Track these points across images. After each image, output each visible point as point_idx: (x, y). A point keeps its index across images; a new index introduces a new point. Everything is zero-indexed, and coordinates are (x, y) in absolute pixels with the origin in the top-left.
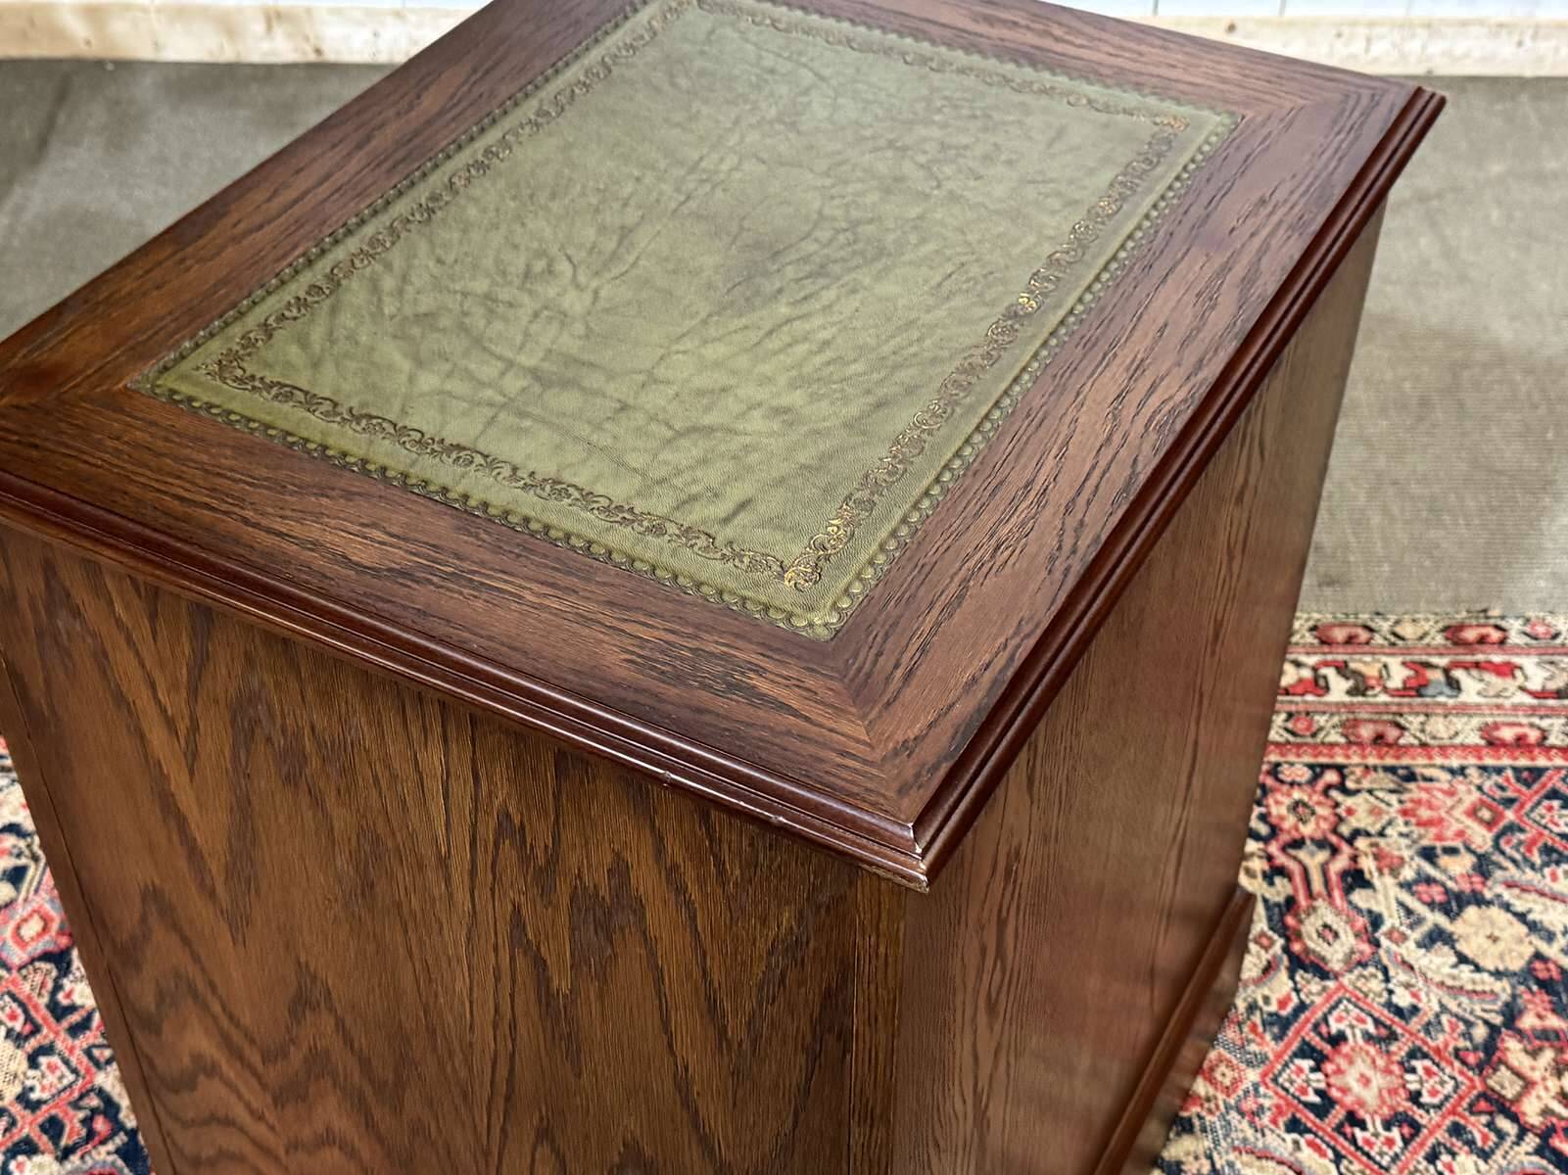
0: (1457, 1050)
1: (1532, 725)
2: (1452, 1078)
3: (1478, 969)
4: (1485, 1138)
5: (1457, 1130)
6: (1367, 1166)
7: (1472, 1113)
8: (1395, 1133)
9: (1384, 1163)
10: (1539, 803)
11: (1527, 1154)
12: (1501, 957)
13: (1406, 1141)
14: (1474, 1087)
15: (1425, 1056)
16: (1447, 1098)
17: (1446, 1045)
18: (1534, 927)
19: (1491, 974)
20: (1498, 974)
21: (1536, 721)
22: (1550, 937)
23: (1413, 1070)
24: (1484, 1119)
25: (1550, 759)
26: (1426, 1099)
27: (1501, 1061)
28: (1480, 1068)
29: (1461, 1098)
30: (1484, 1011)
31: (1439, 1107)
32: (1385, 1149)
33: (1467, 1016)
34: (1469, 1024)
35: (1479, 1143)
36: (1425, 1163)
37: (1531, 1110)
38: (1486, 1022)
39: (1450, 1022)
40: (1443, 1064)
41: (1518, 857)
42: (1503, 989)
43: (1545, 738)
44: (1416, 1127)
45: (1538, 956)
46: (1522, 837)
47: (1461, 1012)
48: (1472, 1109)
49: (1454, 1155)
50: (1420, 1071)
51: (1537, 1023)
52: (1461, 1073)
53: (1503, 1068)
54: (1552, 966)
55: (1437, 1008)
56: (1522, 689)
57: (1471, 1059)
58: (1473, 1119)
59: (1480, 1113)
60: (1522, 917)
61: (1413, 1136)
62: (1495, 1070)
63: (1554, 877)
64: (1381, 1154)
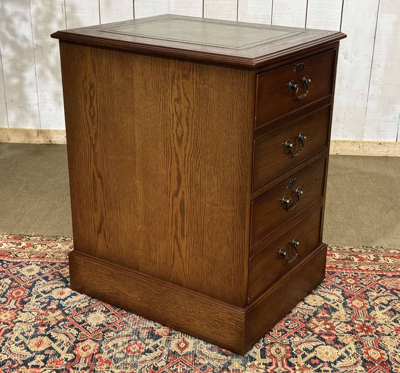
0: (300, 320)
2: (297, 324)
3: (309, 305)
5: (297, 333)
6: (271, 338)
7: (301, 330)
8: (280, 333)
9: (276, 338)
10: (333, 278)
11: (314, 338)
12: (316, 303)
13: (282, 334)
14: (303, 326)
15: (291, 320)
16: (295, 327)
17: (297, 319)
18: (326, 299)
19: (312, 306)
20: (314, 306)
21: (336, 264)
22: (329, 301)
23: (288, 322)
25: (337, 270)
26: (290, 327)
27: (310, 322)
28: (305, 323)
29: (299, 327)
30: (309, 313)
31: (293, 329)
34: (304, 315)
35: (302, 335)
36: (287, 338)
37: (317, 330)
38: (309, 315)
39: (299, 315)
40: (295, 322)
41: (325, 287)
42: (315, 309)
43: (337, 267)
44: (286, 332)
45: (325, 304)
46: (327, 283)
47: (303, 313)
49: (294, 337)
51: (322, 315)
52: (300, 323)
54: (328, 306)
55: (297, 312)
56: (333, 258)
57: (303, 321)
59: (303, 330)
60: (323, 297)
61: (284, 334)
63: (333, 291)
64: (276, 336)
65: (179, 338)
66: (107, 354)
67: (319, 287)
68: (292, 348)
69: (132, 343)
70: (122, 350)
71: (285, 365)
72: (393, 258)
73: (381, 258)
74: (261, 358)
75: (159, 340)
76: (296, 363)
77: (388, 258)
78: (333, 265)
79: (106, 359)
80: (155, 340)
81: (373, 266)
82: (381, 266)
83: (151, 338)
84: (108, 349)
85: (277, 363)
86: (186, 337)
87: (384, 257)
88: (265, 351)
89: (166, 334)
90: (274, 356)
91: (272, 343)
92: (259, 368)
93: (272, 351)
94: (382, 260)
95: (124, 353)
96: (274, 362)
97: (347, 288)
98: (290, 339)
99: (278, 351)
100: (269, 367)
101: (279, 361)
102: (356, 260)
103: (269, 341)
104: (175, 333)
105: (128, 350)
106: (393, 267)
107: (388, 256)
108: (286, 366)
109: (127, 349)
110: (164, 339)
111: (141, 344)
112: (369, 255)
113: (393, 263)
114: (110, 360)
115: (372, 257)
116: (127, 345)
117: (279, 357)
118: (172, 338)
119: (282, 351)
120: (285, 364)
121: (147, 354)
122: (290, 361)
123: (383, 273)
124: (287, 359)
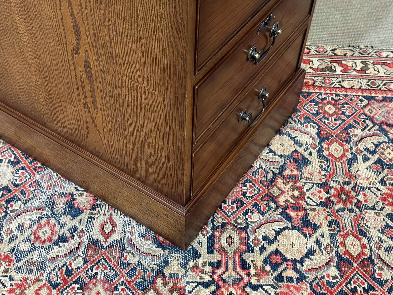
0: (261, 181)
1: (311, 79)
2: (258, 189)
3: (275, 154)
4: (264, 208)
5: (255, 205)
6: (223, 215)
8: (235, 205)
9: (229, 215)
10: (307, 103)
11: (277, 214)
12: (284, 151)
13: (238, 208)
14: (265, 192)
15: (251, 182)
16: (255, 195)
17: (258, 179)
18: (296, 142)
19: (279, 156)
20: (281, 156)
21: (313, 78)
22: (301, 145)
23: (246, 186)
24: (265, 202)
25: (314, 90)
26: (248, 195)
27: (274, 185)
28: (268, 186)
29: (259, 195)
30: (274, 168)
31: (252, 197)
32: (231, 210)
33: (268, 170)
34: (267, 173)
35: (262, 210)
36: (243, 216)
37: (282, 201)
38: (273, 172)
39: (261, 171)
40: (256, 184)
41: (297, 120)
42: (281, 161)
43: (314, 83)
44: (242, 204)
45: (296, 151)
46: (299, 114)
47: (266, 168)
48: (262, 199)
49: (253, 213)
50: (248, 186)
51: (290, 173)
52: (261, 187)
53: (275, 187)
54: (299, 155)
55: (258, 167)
56: (311, 68)
57: (265, 184)
58: (262, 202)
59: (265, 200)
60: (293, 139)
61: (240, 207)
62: (272, 187)
63: (307, 127)
64: (229, 212)
65: (105, 214)
66: (7, 243)
67: (290, 120)
68: (248, 236)
69: (43, 221)
70: (29, 236)
71: (238, 266)
72: (384, 66)
73: (370, 66)
74: (208, 253)
75: (79, 218)
76: (252, 261)
77: (379, 66)
78: (309, 81)
79: (6, 254)
80: (74, 216)
81: (360, 80)
82: (369, 80)
83: (69, 214)
84: (11, 233)
85: (227, 262)
86: (114, 212)
87: (374, 64)
88: (213, 241)
89: (89, 206)
90: (224, 250)
91: (224, 225)
92: (203, 272)
93: (222, 241)
94: (371, 71)
95: (30, 240)
96: (224, 260)
97: (324, 122)
98: (247, 216)
99: (230, 241)
100: (216, 271)
101: (230, 258)
102: (339, 69)
103: (220, 220)
104: (100, 205)
105: (36, 236)
106: (384, 82)
107: (378, 63)
108: (238, 269)
109: (35, 234)
110: (84, 216)
111: (55, 225)
112: (355, 61)
113: (385, 75)
114: (11, 255)
115: (360, 66)
116: (35, 228)
117: (230, 250)
118: (96, 214)
119: (235, 240)
120: (238, 263)
121: (61, 244)
122: (244, 258)
123: (371, 94)
124: (241, 254)
